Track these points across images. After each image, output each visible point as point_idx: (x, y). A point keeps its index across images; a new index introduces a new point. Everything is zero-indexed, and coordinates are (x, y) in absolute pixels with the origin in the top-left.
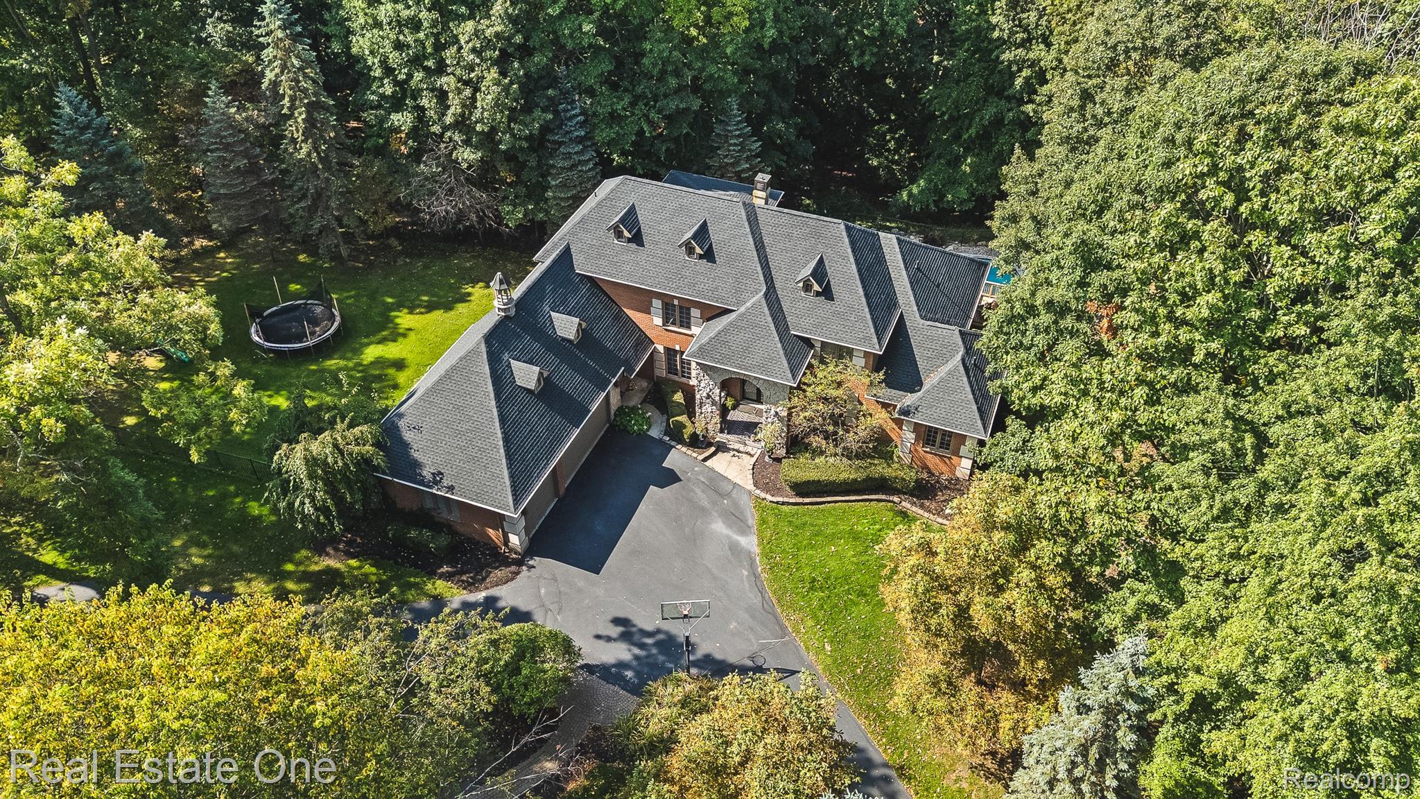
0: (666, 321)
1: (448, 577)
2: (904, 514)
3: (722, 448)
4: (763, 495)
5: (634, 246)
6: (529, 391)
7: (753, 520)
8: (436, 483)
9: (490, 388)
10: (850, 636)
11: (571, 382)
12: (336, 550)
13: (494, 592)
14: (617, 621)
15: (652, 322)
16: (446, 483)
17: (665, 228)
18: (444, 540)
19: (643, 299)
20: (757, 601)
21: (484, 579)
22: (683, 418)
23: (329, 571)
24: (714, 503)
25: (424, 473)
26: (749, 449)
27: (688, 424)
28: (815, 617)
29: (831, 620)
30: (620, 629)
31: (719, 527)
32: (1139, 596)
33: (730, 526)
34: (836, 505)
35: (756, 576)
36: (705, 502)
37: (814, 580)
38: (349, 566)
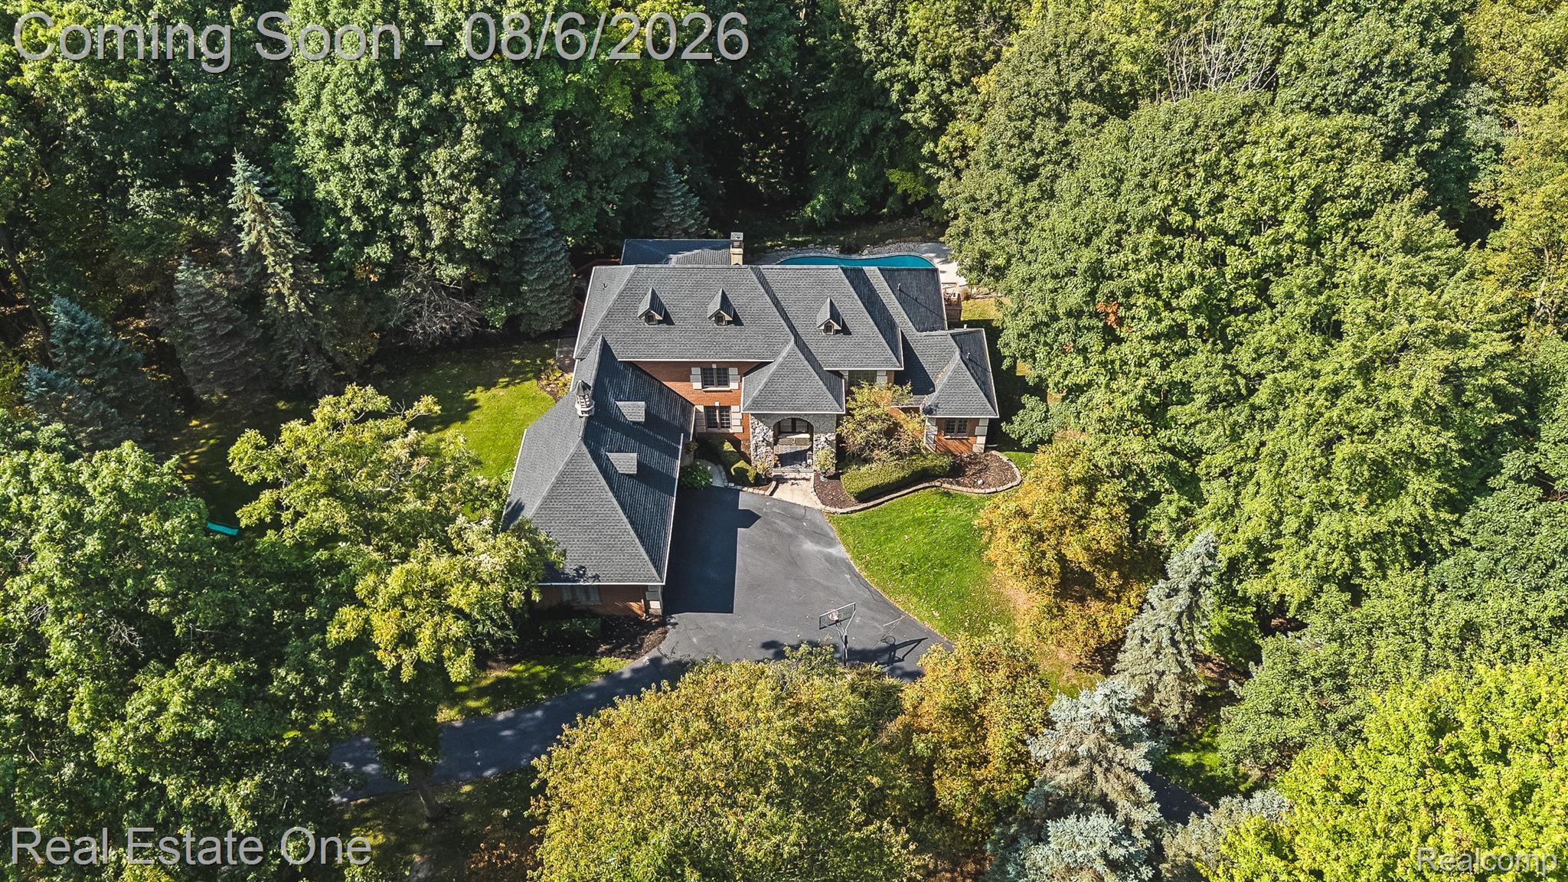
0: (705, 383)
1: (608, 653)
2: (947, 494)
3: (781, 480)
4: (833, 510)
5: (665, 326)
6: (630, 476)
7: (834, 533)
8: (581, 576)
9: (603, 482)
10: (949, 601)
11: (655, 459)
12: (497, 661)
13: (654, 653)
14: (767, 646)
15: (692, 389)
16: (589, 574)
17: (687, 304)
18: (596, 624)
19: (682, 371)
20: (867, 595)
21: (641, 646)
22: (741, 464)
23: (500, 681)
24: (797, 528)
25: (567, 571)
26: (803, 475)
27: (748, 467)
28: (916, 594)
29: (930, 593)
30: (772, 651)
31: (809, 546)
32: (1174, 505)
33: (818, 543)
34: (893, 503)
35: (858, 576)
36: (789, 530)
37: (903, 566)
38: (514, 671)
